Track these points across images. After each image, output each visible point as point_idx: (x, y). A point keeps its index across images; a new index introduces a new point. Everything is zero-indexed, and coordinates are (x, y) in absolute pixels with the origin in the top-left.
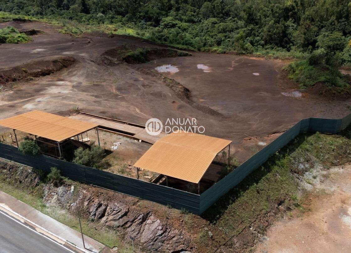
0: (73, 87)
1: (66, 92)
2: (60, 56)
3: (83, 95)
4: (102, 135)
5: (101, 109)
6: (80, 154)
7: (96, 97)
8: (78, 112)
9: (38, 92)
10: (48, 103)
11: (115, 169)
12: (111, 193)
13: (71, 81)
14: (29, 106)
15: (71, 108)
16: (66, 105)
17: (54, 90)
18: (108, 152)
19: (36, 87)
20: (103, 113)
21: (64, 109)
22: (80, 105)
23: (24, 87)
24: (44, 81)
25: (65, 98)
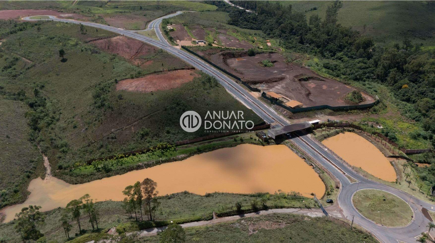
0: (281, 87)
1: (279, 88)
2: (281, 76)
3: (283, 90)
4: (283, 99)
5: (285, 94)
6: (278, 101)
7: (286, 91)
8: (280, 93)
9: (273, 87)
10: (275, 90)
11: (283, 104)
12: (281, 107)
13: (281, 85)
14: (271, 90)
15: (279, 92)
16: (279, 91)
17: (277, 87)
18: (283, 102)
19: (273, 85)
20: (285, 95)
21: (278, 92)
22: (281, 92)
23: (270, 85)
24: (275, 83)
25: (279, 90)
